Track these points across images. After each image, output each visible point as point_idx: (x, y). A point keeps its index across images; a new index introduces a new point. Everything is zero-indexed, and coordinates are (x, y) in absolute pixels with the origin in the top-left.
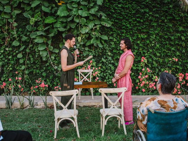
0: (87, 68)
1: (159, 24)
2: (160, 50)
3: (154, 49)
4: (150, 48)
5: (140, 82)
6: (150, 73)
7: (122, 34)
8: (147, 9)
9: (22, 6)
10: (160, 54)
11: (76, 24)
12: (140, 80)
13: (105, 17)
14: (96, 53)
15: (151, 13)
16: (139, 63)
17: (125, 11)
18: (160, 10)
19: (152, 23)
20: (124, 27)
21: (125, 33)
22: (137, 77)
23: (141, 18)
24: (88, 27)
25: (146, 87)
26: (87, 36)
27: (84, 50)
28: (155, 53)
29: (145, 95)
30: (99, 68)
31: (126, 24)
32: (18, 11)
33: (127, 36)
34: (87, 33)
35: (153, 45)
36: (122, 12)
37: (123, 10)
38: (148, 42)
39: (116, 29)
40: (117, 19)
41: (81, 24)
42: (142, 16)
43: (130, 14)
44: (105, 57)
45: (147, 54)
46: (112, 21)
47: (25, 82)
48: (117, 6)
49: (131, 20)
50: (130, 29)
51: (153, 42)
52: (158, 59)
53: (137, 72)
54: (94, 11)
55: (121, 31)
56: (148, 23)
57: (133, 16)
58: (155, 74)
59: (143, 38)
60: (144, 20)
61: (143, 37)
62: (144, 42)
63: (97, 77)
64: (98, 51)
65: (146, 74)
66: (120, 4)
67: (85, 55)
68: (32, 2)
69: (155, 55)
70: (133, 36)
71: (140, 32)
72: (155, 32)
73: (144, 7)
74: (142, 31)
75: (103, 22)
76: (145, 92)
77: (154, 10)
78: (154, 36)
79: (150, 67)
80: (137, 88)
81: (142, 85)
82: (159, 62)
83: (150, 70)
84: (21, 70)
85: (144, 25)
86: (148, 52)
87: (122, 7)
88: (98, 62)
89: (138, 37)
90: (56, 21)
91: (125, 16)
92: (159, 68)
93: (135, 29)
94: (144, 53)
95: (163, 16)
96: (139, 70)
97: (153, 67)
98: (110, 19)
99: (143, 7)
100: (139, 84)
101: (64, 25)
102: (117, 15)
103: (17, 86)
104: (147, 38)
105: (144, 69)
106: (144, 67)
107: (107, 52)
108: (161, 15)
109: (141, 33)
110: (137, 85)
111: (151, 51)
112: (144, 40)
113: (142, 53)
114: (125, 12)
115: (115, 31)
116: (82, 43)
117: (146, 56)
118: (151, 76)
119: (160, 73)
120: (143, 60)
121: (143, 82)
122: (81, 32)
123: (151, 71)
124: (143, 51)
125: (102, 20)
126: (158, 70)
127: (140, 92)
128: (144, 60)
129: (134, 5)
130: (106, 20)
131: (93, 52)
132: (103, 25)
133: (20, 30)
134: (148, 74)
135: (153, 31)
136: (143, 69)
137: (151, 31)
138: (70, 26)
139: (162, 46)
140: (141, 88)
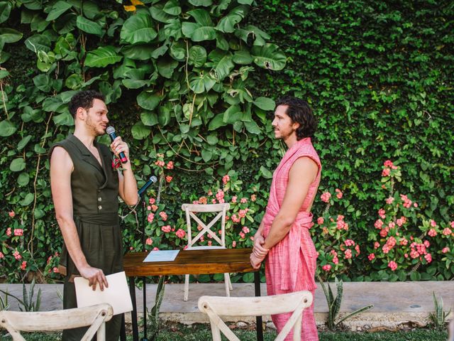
0: (213, 200)
1: (437, 57)
2: (440, 139)
3: (424, 135)
4: (411, 132)
5: (381, 240)
6: (412, 210)
7: (319, 93)
8: (398, 12)
9: (24, 20)
10: (443, 149)
11: (175, 66)
12: (379, 234)
13: (267, 41)
14: (243, 151)
15: (408, 25)
16: (377, 181)
17: (326, 21)
18: (438, 16)
19: (412, 56)
20: (325, 71)
21: (331, 87)
22: (371, 224)
23: (378, 42)
24: (213, 71)
25: (400, 256)
26: (213, 100)
27: (204, 145)
28: (426, 147)
29: (398, 280)
30: (254, 198)
31: (333, 60)
32: (14, 35)
33: (336, 98)
34: (212, 92)
35: (417, 122)
36: (319, 24)
37: (321, 19)
38: (403, 113)
39: (303, 78)
40: (303, 46)
41: (193, 66)
42: (380, 36)
43: (344, 30)
44: (269, 164)
45: (402, 151)
46: (288, 54)
47: (36, 240)
48: (302, 8)
49: (348, 48)
50: (345, 76)
51: (419, 114)
52: (436, 165)
53: (370, 208)
54: (231, 22)
55: (317, 83)
56: (400, 56)
57: (354, 36)
58: (427, 212)
59: (387, 102)
60: (389, 46)
61: (386, 98)
62: (390, 113)
63: (245, 225)
64: (247, 146)
65: (400, 214)
66: (311, 3)
67: (207, 159)
68: (50, 7)
69: (427, 154)
70: (354, 96)
71: (377, 83)
72: (423, 84)
73: (385, 6)
74: (382, 80)
75: (260, 58)
76: (396, 272)
77: (418, 13)
78: (423, 95)
79: (412, 193)
80: (372, 257)
81: (386, 249)
82: (441, 175)
83: (411, 202)
84: (25, 207)
85: (388, 61)
86: (403, 145)
87: (318, 11)
88: (247, 180)
89: (370, 100)
90: (119, 59)
91: (330, 37)
92: (442, 194)
93: (361, 75)
94: (391, 149)
95: (446, 33)
96: (376, 202)
97: (420, 192)
98: (283, 48)
99: (383, 7)
100: (377, 245)
101: (143, 69)
102: (304, 34)
103: (10, 253)
104: (399, 103)
105: (393, 199)
106: (392, 192)
107: (274, 149)
108: (441, 29)
109: (380, 86)
110: (372, 248)
111: (413, 141)
112: (390, 109)
113: (385, 150)
114: (327, 26)
115: (298, 85)
116: (197, 123)
117: (397, 158)
118: (415, 221)
119: (444, 211)
120: (388, 170)
121: (392, 241)
122: (193, 89)
123: (415, 205)
124: (389, 142)
125: (258, 50)
126: (436, 200)
127: (381, 272)
128: (392, 171)
129: (354, 2)
130: (270, 51)
131: (233, 149)
132: (260, 65)
133: (20, 89)
134: (405, 214)
135: (416, 79)
136: (391, 200)
137: (411, 80)
138: (158, 73)
139: (447, 124)
140: (386, 258)
